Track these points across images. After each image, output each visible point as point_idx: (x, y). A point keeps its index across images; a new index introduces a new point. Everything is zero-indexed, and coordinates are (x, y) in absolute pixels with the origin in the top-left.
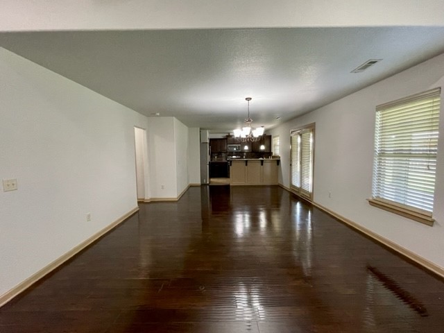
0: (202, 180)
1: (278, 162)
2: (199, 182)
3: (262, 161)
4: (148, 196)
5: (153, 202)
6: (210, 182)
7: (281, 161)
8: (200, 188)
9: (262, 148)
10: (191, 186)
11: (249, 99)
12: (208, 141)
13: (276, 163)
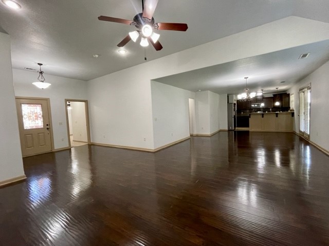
0: (228, 127)
1: (293, 114)
2: (226, 128)
3: (277, 114)
4: (195, 133)
5: (197, 136)
6: (235, 129)
7: (295, 113)
8: (227, 133)
9: (277, 104)
10: (220, 131)
11: (246, 78)
12: (235, 102)
13: (290, 116)
